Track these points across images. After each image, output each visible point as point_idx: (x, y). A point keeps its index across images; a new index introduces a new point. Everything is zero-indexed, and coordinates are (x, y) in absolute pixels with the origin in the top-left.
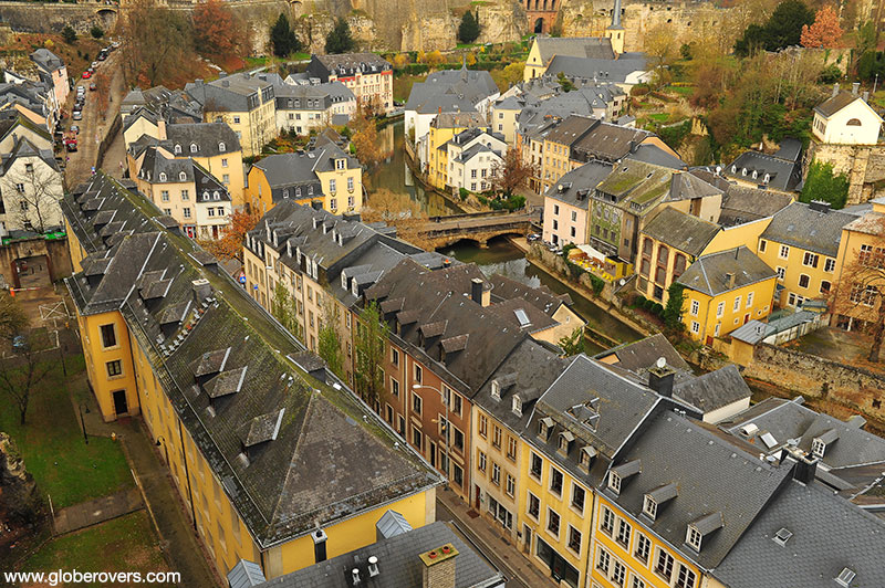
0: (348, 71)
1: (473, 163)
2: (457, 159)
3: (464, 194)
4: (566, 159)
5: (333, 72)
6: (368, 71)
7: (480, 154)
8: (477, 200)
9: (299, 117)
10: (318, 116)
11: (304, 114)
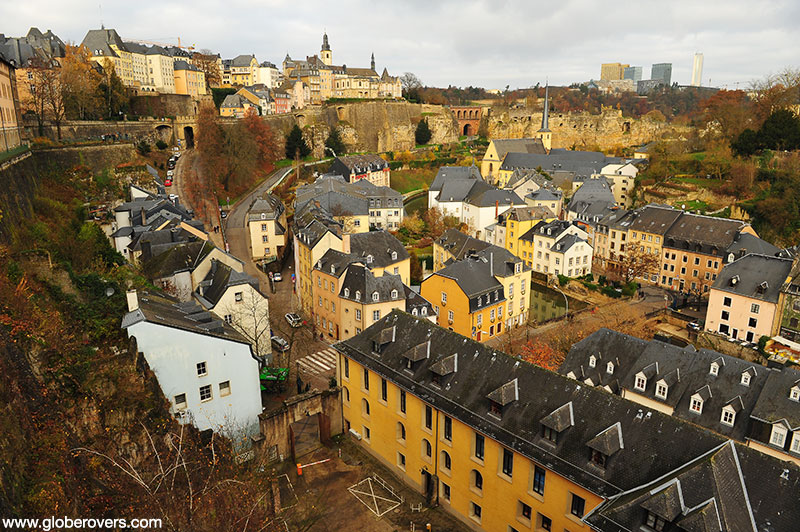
0: (362, 170)
1: (571, 252)
2: (554, 249)
3: (563, 280)
4: (659, 246)
5: (353, 171)
6: (374, 169)
7: (576, 244)
8: (581, 286)
9: (379, 214)
10: (396, 213)
11: (384, 212)
